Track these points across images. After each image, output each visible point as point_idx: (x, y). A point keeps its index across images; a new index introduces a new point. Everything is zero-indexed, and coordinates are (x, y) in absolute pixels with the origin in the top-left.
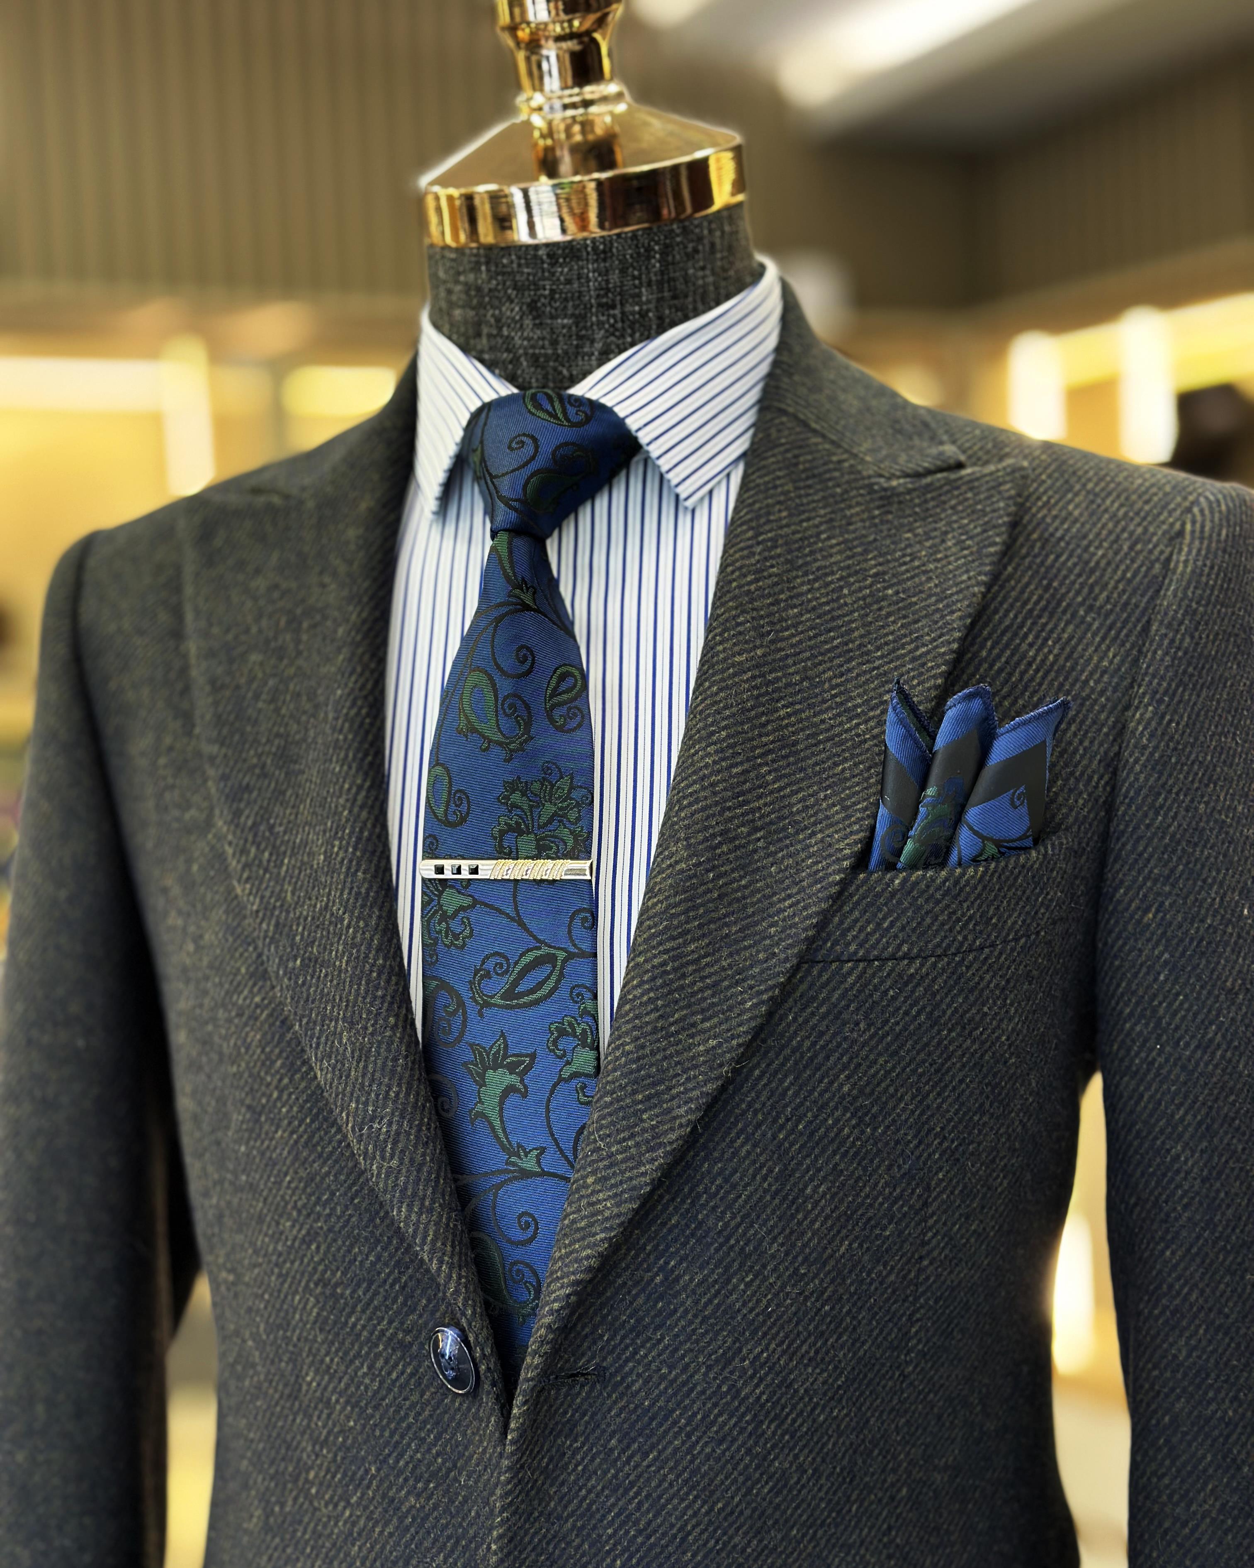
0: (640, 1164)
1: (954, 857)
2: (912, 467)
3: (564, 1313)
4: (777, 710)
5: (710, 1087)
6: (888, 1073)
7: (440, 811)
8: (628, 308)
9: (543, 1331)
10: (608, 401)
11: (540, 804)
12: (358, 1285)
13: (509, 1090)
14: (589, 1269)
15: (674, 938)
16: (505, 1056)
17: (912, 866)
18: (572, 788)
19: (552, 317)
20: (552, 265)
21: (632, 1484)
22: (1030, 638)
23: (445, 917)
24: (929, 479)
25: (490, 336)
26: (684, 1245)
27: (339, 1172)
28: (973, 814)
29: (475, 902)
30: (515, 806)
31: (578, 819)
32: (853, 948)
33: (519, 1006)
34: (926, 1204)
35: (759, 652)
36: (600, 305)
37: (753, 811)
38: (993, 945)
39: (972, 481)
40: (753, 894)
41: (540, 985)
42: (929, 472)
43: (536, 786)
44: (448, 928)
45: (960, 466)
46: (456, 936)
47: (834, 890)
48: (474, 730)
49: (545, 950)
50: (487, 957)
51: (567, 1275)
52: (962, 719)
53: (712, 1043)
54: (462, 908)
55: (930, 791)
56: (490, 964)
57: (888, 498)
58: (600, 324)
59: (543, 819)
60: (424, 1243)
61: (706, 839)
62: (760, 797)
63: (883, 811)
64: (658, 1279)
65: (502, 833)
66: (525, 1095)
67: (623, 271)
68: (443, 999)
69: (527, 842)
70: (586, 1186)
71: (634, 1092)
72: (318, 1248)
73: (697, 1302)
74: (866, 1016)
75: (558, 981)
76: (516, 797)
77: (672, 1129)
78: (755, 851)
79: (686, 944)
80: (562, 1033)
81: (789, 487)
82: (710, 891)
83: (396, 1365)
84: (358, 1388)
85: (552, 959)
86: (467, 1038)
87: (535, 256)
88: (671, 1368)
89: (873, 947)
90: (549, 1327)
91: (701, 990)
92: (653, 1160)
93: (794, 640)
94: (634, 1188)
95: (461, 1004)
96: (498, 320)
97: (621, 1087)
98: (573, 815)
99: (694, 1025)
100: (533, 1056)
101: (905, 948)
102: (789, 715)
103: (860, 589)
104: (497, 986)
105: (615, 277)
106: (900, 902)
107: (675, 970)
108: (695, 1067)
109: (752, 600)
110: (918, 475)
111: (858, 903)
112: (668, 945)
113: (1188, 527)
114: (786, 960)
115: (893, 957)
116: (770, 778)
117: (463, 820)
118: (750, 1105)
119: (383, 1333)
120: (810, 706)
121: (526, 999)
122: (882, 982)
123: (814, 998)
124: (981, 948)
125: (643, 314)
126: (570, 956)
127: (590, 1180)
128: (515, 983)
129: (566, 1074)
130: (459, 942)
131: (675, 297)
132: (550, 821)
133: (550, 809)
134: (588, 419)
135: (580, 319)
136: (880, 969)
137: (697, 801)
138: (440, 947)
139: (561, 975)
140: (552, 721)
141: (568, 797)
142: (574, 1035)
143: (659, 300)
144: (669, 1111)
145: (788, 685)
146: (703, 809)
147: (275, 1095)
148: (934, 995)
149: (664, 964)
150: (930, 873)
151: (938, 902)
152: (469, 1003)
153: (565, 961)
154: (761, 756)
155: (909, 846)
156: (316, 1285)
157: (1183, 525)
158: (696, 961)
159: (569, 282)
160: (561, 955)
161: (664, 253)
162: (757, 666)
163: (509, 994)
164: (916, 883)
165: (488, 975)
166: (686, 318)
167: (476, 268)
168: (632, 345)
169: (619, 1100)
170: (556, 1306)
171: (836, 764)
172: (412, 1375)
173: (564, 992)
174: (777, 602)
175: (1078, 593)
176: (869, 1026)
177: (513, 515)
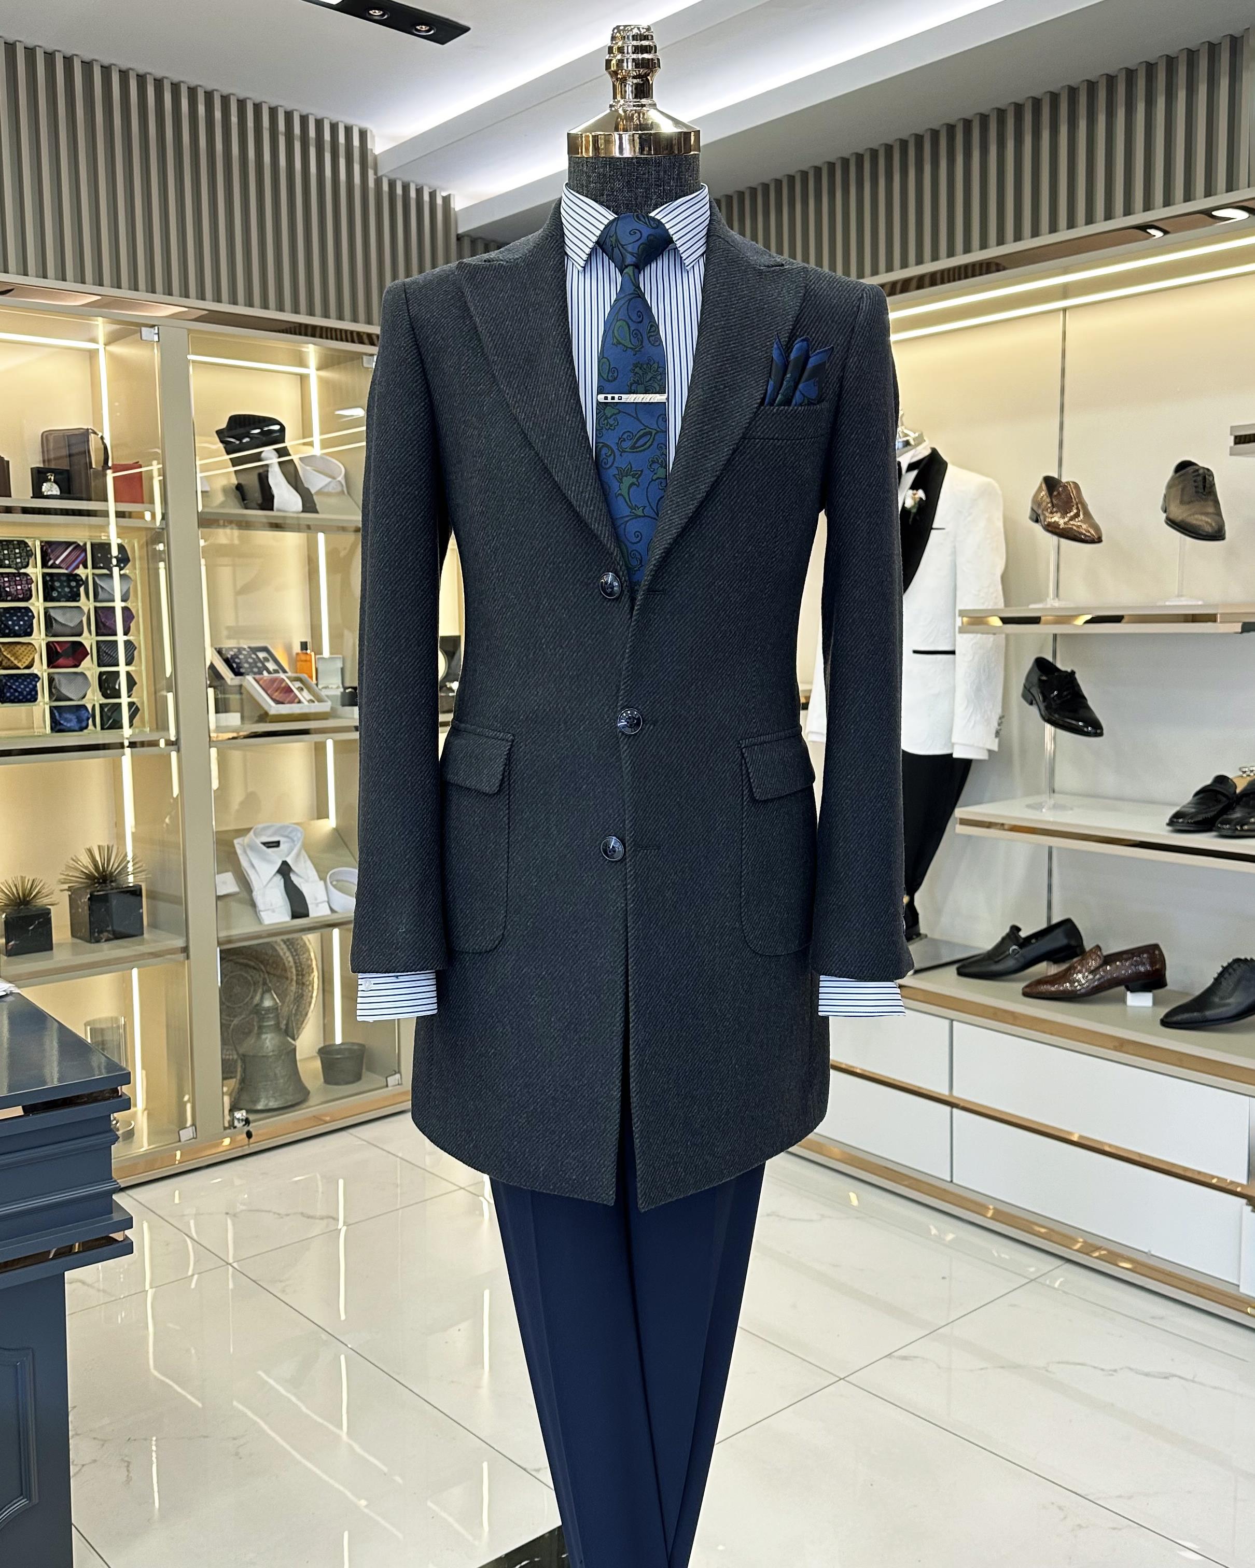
0: (688, 505)
1: (794, 402)
2: (767, 264)
3: (660, 560)
4: (730, 345)
5: (712, 479)
6: (768, 483)
7: (605, 377)
8: (666, 187)
9: (652, 567)
10: (663, 221)
11: (646, 373)
12: (569, 562)
13: (632, 484)
14: (670, 543)
15: (698, 424)
16: (631, 472)
17: (780, 405)
18: (658, 367)
19: (636, 188)
20: (638, 167)
21: (675, 631)
22: (813, 330)
23: (606, 418)
24: (774, 268)
25: (607, 195)
26: (696, 543)
27: (560, 520)
28: (801, 386)
29: (620, 412)
30: (636, 373)
31: (661, 379)
32: (759, 434)
33: (637, 452)
34: (776, 537)
35: (723, 323)
36: (656, 185)
37: (724, 380)
38: (804, 439)
39: (789, 270)
40: (726, 410)
41: (645, 443)
42: (773, 266)
43: (645, 366)
44: (608, 422)
45: (783, 265)
46: (611, 426)
47: (755, 410)
48: (620, 343)
49: (648, 430)
50: (624, 433)
51: (661, 546)
52: (800, 349)
53: (713, 463)
54: (614, 414)
55: (788, 376)
56: (625, 436)
57: (761, 273)
58: (655, 193)
59: (647, 379)
60: (604, 537)
61: (709, 389)
62: (726, 375)
63: (771, 382)
64: (686, 556)
65: (631, 384)
66: (638, 486)
67: (665, 172)
68: (604, 451)
69: (641, 388)
70: (667, 514)
71: (686, 480)
72: (551, 549)
73: (700, 564)
74: (762, 460)
75: (652, 442)
76: (637, 370)
77: (700, 493)
78: (725, 395)
79: (704, 426)
80: (653, 462)
81: (725, 265)
82: (711, 408)
83: (584, 592)
84: (568, 602)
85: (650, 433)
86: (616, 465)
87: (632, 162)
88: (690, 589)
89: (766, 434)
90: (654, 565)
91: (709, 444)
92: (693, 504)
93: (734, 320)
94: (687, 514)
95: (613, 451)
96: (612, 189)
97: (681, 478)
98: (659, 378)
99: (706, 456)
100: (642, 471)
101: (777, 435)
102: (734, 347)
103: (755, 304)
104: (627, 445)
105: (662, 174)
106: (776, 418)
107: (700, 435)
108: (708, 471)
109: (718, 304)
110: (768, 266)
111: (761, 418)
112: (697, 426)
113: (865, 295)
114: (739, 434)
115: (772, 439)
116: (729, 369)
117: (615, 379)
118: (722, 491)
119: (579, 580)
120: (741, 345)
121: (640, 449)
122: (769, 448)
123: (745, 452)
124: (801, 439)
125: (671, 191)
126: (658, 432)
127: (669, 512)
128: (636, 443)
129: (654, 478)
130: (613, 428)
131: (681, 186)
132: (650, 380)
133: (650, 376)
134: (657, 227)
135: (647, 189)
136: (768, 442)
137: (705, 374)
138: (604, 431)
139: (654, 439)
140: (650, 342)
141: (657, 371)
142: (658, 463)
143: (676, 186)
144: (699, 487)
145: (733, 336)
146: (708, 377)
147: (532, 491)
148: (786, 454)
149: (696, 433)
150: (786, 408)
151: (789, 418)
152: (616, 451)
153: (656, 434)
154: (726, 360)
155: (780, 396)
156: (550, 564)
157: (862, 295)
158: (707, 433)
159: (644, 174)
160: (654, 432)
161: (679, 167)
162: (723, 328)
163: (633, 447)
164: (782, 411)
165: (624, 440)
166: (684, 196)
167: (604, 166)
168: (666, 203)
169: (680, 482)
170: (657, 557)
171: (752, 366)
172: (590, 595)
173: (655, 444)
174: (726, 306)
175: (829, 315)
176: (763, 464)
177: (634, 259)
